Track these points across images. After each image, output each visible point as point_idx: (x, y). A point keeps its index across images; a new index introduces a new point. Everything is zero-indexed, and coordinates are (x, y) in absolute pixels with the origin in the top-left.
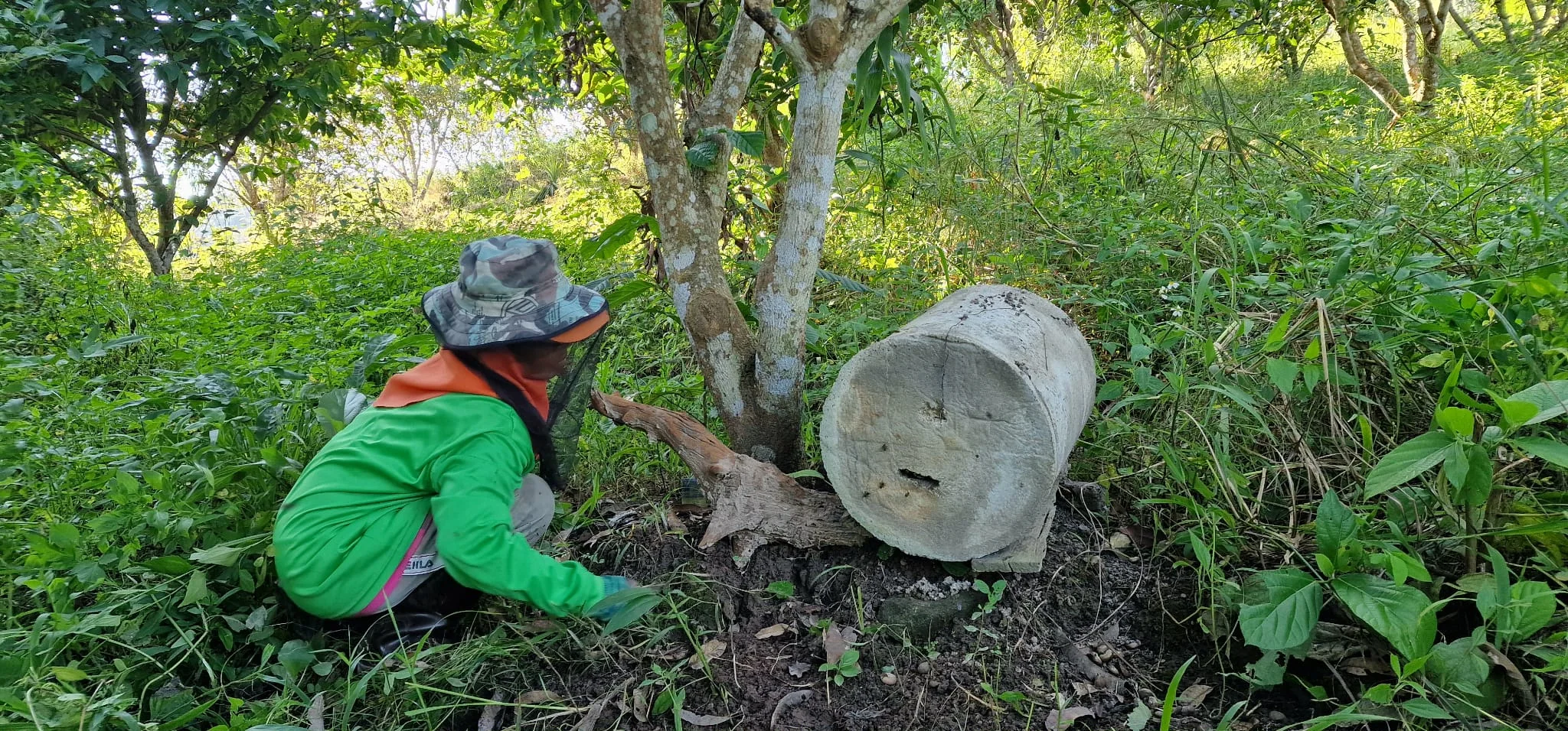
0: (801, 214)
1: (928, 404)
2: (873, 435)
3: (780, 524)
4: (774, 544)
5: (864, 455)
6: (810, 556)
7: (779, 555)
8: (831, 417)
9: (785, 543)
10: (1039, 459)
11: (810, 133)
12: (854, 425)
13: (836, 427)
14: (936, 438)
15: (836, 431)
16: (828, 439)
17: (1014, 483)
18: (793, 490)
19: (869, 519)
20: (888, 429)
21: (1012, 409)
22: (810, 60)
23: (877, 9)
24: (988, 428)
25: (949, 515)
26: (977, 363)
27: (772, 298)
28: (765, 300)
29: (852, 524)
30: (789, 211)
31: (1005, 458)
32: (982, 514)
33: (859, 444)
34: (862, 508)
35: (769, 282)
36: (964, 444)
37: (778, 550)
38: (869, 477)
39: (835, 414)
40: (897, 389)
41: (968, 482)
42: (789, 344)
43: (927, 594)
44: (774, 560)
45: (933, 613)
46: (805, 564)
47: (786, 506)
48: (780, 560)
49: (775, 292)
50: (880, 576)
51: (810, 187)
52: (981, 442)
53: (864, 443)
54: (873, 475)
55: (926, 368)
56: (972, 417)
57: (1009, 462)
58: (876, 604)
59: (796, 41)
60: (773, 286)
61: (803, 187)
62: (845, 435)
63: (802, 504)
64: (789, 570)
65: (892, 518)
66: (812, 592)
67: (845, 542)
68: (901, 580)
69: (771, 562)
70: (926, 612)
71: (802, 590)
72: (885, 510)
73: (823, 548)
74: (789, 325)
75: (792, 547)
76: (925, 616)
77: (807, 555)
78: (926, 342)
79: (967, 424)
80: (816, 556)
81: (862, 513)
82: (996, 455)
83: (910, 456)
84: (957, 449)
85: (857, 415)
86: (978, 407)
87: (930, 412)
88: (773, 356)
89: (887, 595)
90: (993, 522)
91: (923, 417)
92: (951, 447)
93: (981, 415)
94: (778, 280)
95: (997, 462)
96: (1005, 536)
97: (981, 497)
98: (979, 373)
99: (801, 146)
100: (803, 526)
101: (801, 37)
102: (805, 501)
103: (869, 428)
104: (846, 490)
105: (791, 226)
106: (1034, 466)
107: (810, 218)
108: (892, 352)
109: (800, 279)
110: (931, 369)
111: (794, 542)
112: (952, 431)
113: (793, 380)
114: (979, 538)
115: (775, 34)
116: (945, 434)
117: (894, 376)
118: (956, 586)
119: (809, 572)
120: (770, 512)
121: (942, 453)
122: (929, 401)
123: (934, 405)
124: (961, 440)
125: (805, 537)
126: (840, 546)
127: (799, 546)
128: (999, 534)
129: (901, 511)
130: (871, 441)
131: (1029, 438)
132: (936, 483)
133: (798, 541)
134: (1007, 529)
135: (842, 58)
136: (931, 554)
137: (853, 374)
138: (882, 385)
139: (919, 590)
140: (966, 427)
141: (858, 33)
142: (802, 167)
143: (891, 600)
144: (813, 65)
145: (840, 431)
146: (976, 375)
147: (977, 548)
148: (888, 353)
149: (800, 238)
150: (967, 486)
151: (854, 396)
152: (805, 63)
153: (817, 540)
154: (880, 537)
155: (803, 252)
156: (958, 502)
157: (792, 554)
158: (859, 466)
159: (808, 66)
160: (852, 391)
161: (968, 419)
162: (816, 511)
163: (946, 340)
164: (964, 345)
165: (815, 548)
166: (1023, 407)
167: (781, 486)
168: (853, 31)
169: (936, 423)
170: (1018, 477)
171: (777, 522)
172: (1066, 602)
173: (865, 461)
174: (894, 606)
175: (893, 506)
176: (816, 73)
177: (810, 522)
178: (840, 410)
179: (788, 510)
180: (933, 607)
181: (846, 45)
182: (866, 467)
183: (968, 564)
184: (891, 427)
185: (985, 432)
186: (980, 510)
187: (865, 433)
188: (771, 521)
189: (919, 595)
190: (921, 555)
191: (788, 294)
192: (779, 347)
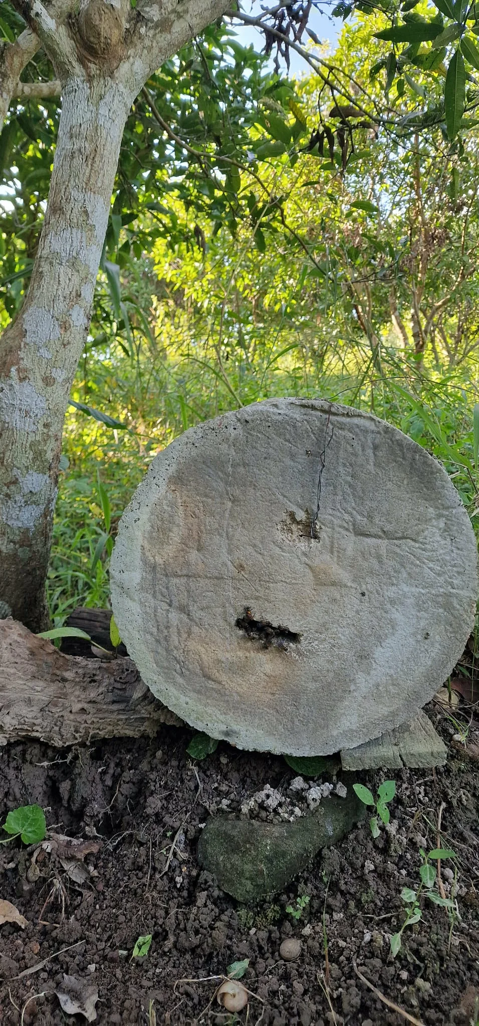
0: (63, 271)
1: (292, 515)
2: (201, 566)
3: (29, 714)
4: (17, 743)
5: (183, 598)
6: (76, 757)
7: (24, 761)
8: (131, 539)
9: (36, 740)
10: (457, 596)
11: (78, 161)
12: (170, 550)
13: (138, 554)
14: (300, 568)
15: (138, 563)
16: (125, 576)
17: (414, 634)
18: (50, 659)
19: (183, 699)
20: (225, 557)
21: (423, 520)
22: (81, 61)
23: (173, 17)
24: (383, 552)
25: (312, 686)
26: (376, 448)
27: (17, 387)
28: (6, 390)
29: (150, 708)
30: (45, 268)
31: (404, 595)
32: (363, 682)
33: (175, 581)
34: (175, 683)
35: (12, 364)
36: (345, 576)
37: (24, 752)
38: (189, 633)
39: (139, 534)
40: (244, 493)
41: (344, 634)
42: (39, 455)
43: (275, 810)
44: (18, 769)
45: (294, 847)
46: (67, 771)
47: (39, 685)
48: (27, 768)
49: (22, 380)
50: (192, 785)
51: (77, 234)
52: (371, 572)
53: (183, 580)
54: (195, 629)
55: (293, 456)
56: (360, 533)
57: (410, 601)
58: (192, 833)
59: (63, 30)
60: (18, 370)
61: (67, 234)
62: (154, 568)
63: (64, 680)
64: (40, 782)
65: (221, 695)
66: (78, 815)
67: (129, 733)
68: (224, 788)
69: (11, 773)
70: (284, 847)
71: (62, 812)
72: (211, 684)
73: (93, 744)
74: (41, 427)
75: (45, 746)
76: (284, 855)
77: (70, 756)
78: (297, 414)
79: (350, 544)
80: (85, 756)
81: (173, 691)
82: (391, 592)
83: (257, 598)
84: (334, 584)
85: (176, 536)
86: (370, 517)
87: (294, 527)
88: (15, 472)
89: (205, 816)
90: (377, 694)
91: (280, 536)
92: (323, 581)
93: (375, 530)
94: (26, 363)
95: (392, 602)
96: (394, 714)
97: (364, 657)
98: (377, 465)
99: (66, 177)
100: (66, 714)
101: (70, 26)
102: (69, 675)
103: (194, 556)
104: (149, 657)
105: (46, 288)
106: (448, 607)
107: (76, 279)
108: (240, 431)
109: (59, 364)
110: (302, 458)
111: (51, 739)
112: (327, 557)
113: (42, 507)
114: (354, 719)
115: (33, 14)
116: (316, 562)
117: (241, 470)
118: (315, 793)
119: (73, 786)
120: (13, 696)
121: (308, 591)
122: (294, 508)
123: (301, 515)
124: (340, 571)
125: (68, 732)
126: (120, 739)
127: (58, 743)
128: (384, 710)
129: (236, 685)
130: (196, 576)
131: (444, 563)
132: (294, 637)
133: (57, 737)
134: (398, 703)
135: (125, 67)
136: (277, 747)
137: (173, 469)
138: (221, 486)
139: (262, 806)
140: (350, 551)
141: (147, 42)
142: (67, 208)
143: (215, 825)
144: (85, 67)
145: (145, 561)
146: (371, 467)
147: (349, 734)
148: (233, 433)
149: (61, 306)
150: (343, 640)
151: (173, 505)
152: (75, 64)
153: (87, 733)
154: (199, 727)
155: (65, 326)
156: (327, 666)
157: (44, 755)
158: (175, 617)
159: (78, 69)
160: (170, 496)
161: (353, 537)
162: (85, 689)
163: (328, 412)
164: (356, 420)
165: (83, 745)
166: (439, 516)
167: (32, 653)
168: (140, 37)
169: (303, 545)
170: (423, 623)
171: (24, 711)
172: (460, 800)
173: (183, 609)
174: (228, 838)
175: (224, 678)
176: (90, 79)
177: (77, 707)
178: (148, 527)
179: (43, 691)
180: (291, 834)
181: (131, 52)
182: (184, 617)
183: (336, 757)
184: (230, 552)
185: (379, 558)
186: (361, 677)
187: (187, 564)
188: (14, 710)
189: (263, 814)
190: (262, 749)
191: (40, 383)
192: (25, 458)
